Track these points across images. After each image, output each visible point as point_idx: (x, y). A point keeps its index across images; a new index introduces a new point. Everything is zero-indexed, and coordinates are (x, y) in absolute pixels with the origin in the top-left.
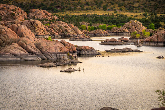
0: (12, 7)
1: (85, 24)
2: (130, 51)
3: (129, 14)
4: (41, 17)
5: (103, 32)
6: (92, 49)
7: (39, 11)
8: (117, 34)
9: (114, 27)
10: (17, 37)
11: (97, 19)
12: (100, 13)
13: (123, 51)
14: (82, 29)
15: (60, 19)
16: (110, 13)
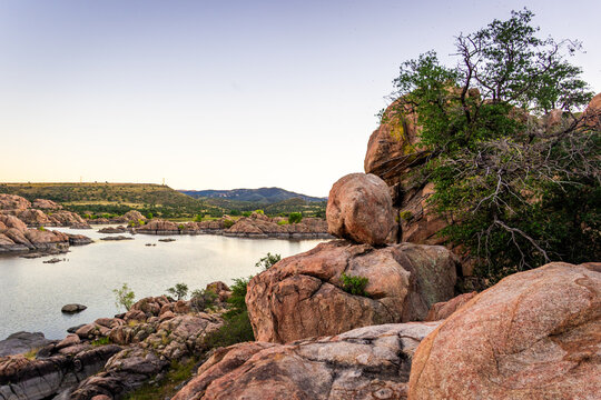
0: (16, 197)
1: (89, 213)
2: (123, 238)
3: (131, 205)
4: (45, 206)
5: (105, 220)
6: (86, 238)
7: (43, 201)
8: (118, 222)
9: (116, 216)
10: (5, 228)
11: (101, 209)
12: (105, 203)
13: (117, 239)
14: (84, 217)
15: (65, 208)
16: (114, 203)
